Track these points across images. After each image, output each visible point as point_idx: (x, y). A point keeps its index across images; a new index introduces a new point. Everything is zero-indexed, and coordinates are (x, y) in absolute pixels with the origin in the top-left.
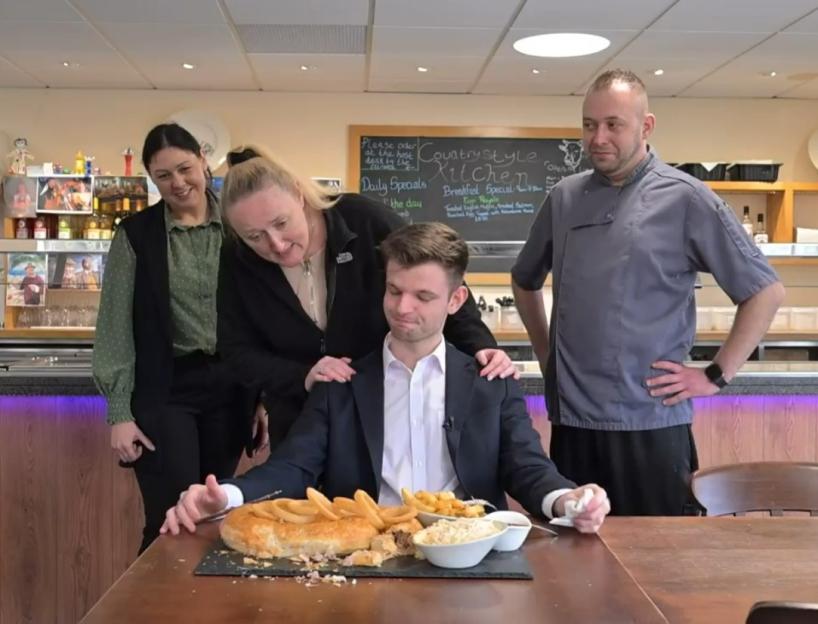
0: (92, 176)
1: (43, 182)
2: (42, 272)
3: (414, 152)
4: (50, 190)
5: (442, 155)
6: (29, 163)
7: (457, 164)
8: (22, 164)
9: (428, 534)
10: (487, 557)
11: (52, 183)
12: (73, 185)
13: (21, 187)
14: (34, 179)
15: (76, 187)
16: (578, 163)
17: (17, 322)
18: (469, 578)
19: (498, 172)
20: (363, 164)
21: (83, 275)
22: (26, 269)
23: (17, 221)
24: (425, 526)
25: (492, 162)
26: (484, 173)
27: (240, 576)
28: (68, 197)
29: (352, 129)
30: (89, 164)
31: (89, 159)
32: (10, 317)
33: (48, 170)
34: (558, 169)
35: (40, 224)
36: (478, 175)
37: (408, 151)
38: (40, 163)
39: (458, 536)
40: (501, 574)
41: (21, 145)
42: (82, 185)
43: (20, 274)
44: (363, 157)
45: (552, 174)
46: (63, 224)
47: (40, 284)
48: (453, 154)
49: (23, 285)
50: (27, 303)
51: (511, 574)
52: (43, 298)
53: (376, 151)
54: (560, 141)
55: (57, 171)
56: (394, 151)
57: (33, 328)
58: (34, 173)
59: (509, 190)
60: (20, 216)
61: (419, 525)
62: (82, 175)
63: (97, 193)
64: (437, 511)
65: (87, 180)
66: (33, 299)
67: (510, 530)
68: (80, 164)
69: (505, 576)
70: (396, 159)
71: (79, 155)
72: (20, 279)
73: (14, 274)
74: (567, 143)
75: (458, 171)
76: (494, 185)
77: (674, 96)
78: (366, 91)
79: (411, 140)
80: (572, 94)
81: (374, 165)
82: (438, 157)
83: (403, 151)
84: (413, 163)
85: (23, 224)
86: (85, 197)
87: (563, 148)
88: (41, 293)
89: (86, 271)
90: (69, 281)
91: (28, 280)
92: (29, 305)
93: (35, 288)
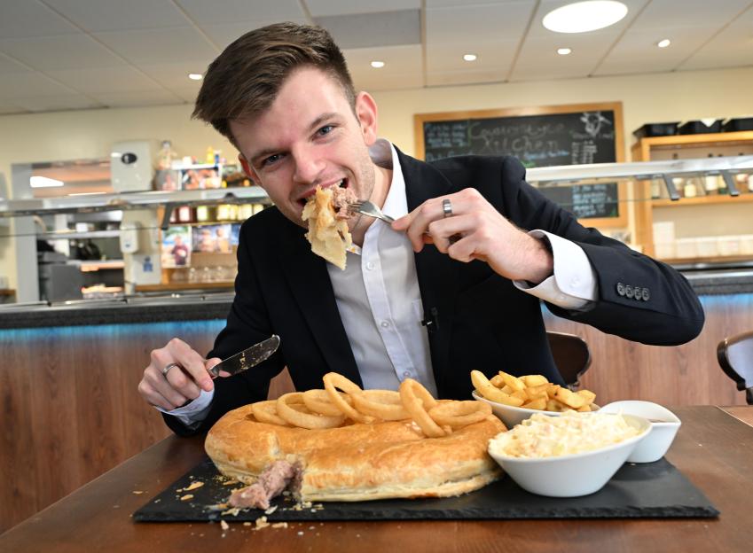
0: (220, 166)
1: (184, 172)
3: (465, 131)
4: (190, 178)
5: (488, 132)
6: (173, 158)
7: (500, 138)
8: (168, 160)
9: (515, 438)
10: (617, 476)
11: (191, 173)
12: (206, 173)
13: (168, 177)
14: (177, 171)
15: (209, 174)
16: (598, 129)
17: (171, 279)
18: (603, 519)
19: (533, 142)
20: (427, 144)
21: (217, 241)
22: (175, 239)
24: (509, 426)
25: (528, 135)
26: (522, 143)
27: (207, 521)
28: (203, 183)
29: (417, 117)
30: (217, 156)
31: (216, 152)
32: (166, 276)
33: (186, 163)
34: (581, 137)
36: (517, 146)
37: (461, 131)
38: (180, 158)
39: (564, 441)
40: (659, 510)
41: (167, 146)
42: (213, 172)
44: (426, 138)
45: (578, 140)
47: (186, 249)
48: (497, 131)
49: (174, 252)
50: (178, 264)
51: (678, 510)
52: (188, 260)
53: (436, 133)
54: (581, 114)
55: (194, 163)
56: (450, 132)
58: (178, 166)
59: (543, 156)
61: (500, 425)
62: (213, 165)
63: (224, 178)
64: (526, 403)
65: (216, 169)
66: (181, 261)
67: (654, 428)
68: (211, 157)
69: (666, 513)
70: (451, 138)
71: (210, 149)
72: (171, 247)
73: (167, 243)
74: (587, 115)
75: (501, 143)
76: (531, 153)
77: (673, 71)
78: (425, 87)
79: (462, 122)
80: (590, 76)
81: (435, 143)
82: (484, 134)
83: (457, 131)
84: (465, 140)
86: (216, 181)
87: (585, 120)
88: (187, 256)
89: (220, 239)
90: (207, 246)
91: (177, 248)
92: (179, 266)
93: (182, 253)
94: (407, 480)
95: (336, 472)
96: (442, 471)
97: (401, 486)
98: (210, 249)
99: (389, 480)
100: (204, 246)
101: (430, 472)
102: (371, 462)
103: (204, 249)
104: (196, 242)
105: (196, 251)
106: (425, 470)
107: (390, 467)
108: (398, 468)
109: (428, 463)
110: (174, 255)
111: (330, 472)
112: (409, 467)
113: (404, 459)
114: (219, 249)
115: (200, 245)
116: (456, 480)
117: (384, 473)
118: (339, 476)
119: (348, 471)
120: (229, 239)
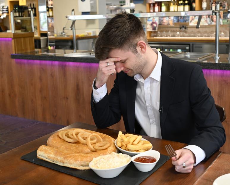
2: (157, 20)
17: (150, 36)
21: (168, 21)
22: (152, 19)
23: (150, 4)
35: (156, 5)
43: (151, 21)
46: (163, 4)
47: (156, 24)
49: (152, 24)
50: (153, 30)
52: (157, 28)
57: (155, 38)
60: (151, 2)
66: (154, 28)
72: (151, 22)
73: (149, 21)
85: (152, 5)
88: (156, 26)
89: (170, 20)
90: (164, 22)
91: (153, 23)
92: (153, 31)
93: (155, 25)
94: (71, 164)
95: (57, 158)
96: (79, 163)
97: (69, 165)
98: (166, 24)
99: (66, 162)
100: (163, 22)
101: (76, 163)
102: (64, 158)
103: (163, 24)
104: (160, 21)
105: (160, 24)
106: (75, 162)
107: (67, 160)
108: (69, 160)
109: (76, 161)
110: (151, 26)
111: (56, 157)
112: (71, 161)
113: (71, 159)
114: (169, 24)
115: (162, 22)
116: (84, 166)
117: (65, 161)
118: (57, 159)
119: (59, 158)
120: (173, 20)
